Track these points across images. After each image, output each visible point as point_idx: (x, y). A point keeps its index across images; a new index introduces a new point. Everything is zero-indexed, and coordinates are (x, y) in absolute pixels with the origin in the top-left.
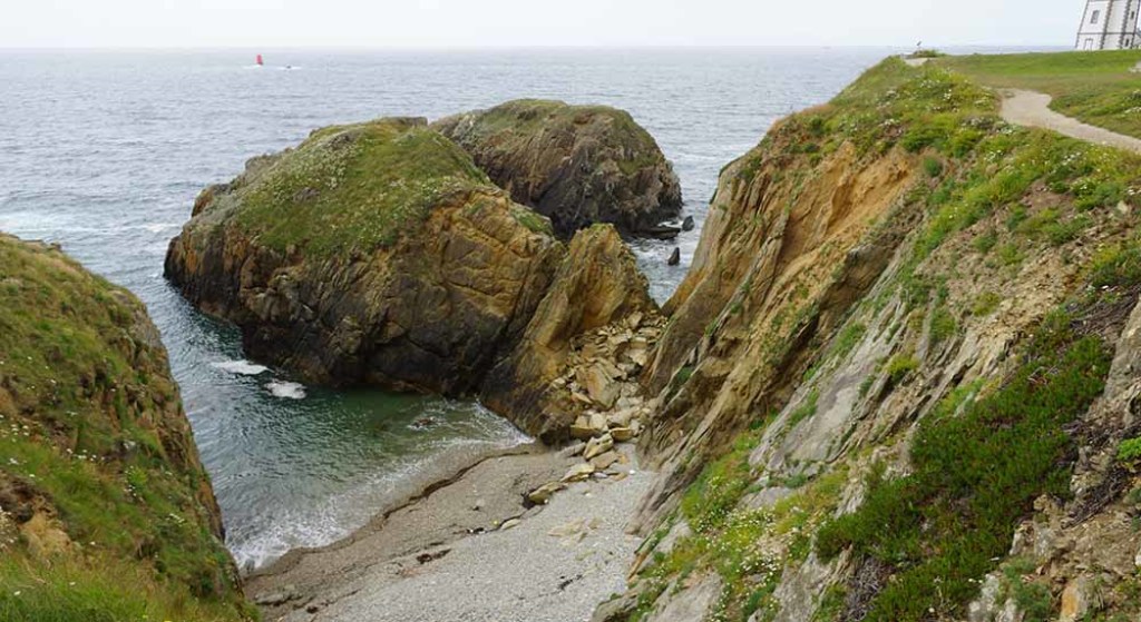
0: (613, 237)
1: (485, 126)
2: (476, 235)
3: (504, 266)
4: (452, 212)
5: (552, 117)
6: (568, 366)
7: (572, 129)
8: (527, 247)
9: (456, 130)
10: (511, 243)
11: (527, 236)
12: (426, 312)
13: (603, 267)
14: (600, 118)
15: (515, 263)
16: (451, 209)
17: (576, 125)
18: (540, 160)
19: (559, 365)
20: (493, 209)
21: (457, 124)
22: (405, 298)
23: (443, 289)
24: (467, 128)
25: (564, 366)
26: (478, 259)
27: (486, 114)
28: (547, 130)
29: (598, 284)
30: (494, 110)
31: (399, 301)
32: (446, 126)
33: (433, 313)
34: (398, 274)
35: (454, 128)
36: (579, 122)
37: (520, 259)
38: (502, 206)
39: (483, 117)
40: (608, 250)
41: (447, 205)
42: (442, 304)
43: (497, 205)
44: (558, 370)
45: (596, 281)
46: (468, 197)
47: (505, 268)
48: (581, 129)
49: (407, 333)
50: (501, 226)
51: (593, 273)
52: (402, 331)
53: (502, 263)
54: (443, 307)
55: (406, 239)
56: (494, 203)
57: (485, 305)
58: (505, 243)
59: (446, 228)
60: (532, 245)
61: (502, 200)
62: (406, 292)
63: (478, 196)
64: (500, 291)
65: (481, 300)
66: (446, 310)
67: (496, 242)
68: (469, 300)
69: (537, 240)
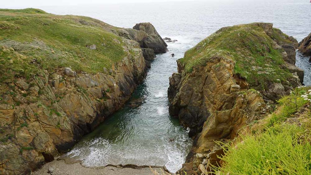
2: (215, 77)
3: (218, 94)
8: (229, 89)
11: (231, 84)
12: (194, 101)
15: (222, 94)
16: (213, 64)
20: (223, 68)
22: (188, 93)
23: (200, 95)
26: (212, 87)
31: (185, 94)
33: (196, 102)
34: (187, 84)
38: (227, 68)
41: (212, 62)
42: (199, 100)
43: (225, 67)
49: (186, 106)
55: (194, 71)
56: (225, 65)
57: (210, 107)
58: (222, 84)
59: (209, 71)
60: (231, 89)
61: (228, 65)
62: (188, 91)
63: (222, 61)
64: (215, 104)
65: (209, 104)
66: (199, 103)
67: (219, 83)
68: (206, 103)
69: (234, 88)
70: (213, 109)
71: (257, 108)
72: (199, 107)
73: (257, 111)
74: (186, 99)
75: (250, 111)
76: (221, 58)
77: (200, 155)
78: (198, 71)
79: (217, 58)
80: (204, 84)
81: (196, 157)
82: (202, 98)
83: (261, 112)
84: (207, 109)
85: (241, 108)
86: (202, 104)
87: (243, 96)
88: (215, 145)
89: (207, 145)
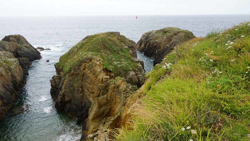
0: (123, 83)
1: (157, 34)
2: (90, 73)
3: (95, 85)
4: (86, 64)
5: (169, 33)
6: (97, 129)
7: (172, 36)
8: (102, 80)
9: (150, 35)
10: (98, 78)
11: (103, 76)
12: (76, 95)
13: (116, 95)
14: (180, 34)
15: (98, 85)
16: (86, 63)
17: (174, 35)
18: (164, 45)
19: (94, 128)
20: (95, 65)
21: (151, 33)
22: (70, 90)
23: (80, 89)
24: (153, 34)
25: (96, 129)
26: (89, 81)
27: (158, 31)
28: (166, 37)
29: (114, 100)
30: (160, 30)
31: (68, 90)
32: (148, 34)
33: (78, 96)
34: (68, 82)
35: (150, 34)
36: (175, 34)
37: (100, 84)
38: (98, 65)
39: (157, 32)
40: (120, 88)
41: (85, 62)
42: (80, 93)
43: (96, 64)
44: (92, 130)
45: (113, 99)
46: (91, 60)
47: (95, 86)
48: (175, 37)
49: (71, 100)
50: (96, 72)
51: (112, 97)
52: (70, 99)
53: (94, 84)
54: (80, 95)
55: (73, 71)
56: (96, 63)
57: (90, 97)
58: (96, 77)
59: (84, 69)
60: (104, 80)
61: (98, 63)
62: (70, 88)
63: (93, 60)
64: (94, 93)
65: (89, 95)
66: (81, 96)
67: (94, 77)
68: (86, 94)
69: (105, 79)
70: (93, 98)
71: (124, 89)
72: (82, 99)
73: (124, 91)
74: (69, 94)
75: (120, 93)
76: (92, 58)
77: (91, 135)
78: (75, 71)
79: (89, 58)
80: (82, 80)
81: (88, 138)
82: (83, 91)
83: (127, 91)
84: (88, 99)
85: (114, 91)
86: (83, 96)
87: (113, 83)
88: (100, 124)
89: (95, 126)
